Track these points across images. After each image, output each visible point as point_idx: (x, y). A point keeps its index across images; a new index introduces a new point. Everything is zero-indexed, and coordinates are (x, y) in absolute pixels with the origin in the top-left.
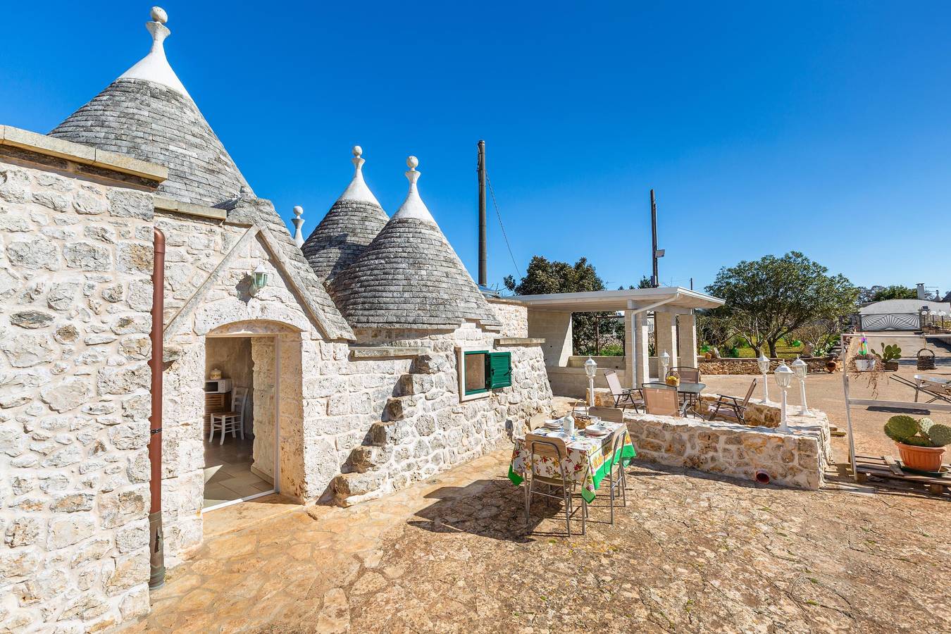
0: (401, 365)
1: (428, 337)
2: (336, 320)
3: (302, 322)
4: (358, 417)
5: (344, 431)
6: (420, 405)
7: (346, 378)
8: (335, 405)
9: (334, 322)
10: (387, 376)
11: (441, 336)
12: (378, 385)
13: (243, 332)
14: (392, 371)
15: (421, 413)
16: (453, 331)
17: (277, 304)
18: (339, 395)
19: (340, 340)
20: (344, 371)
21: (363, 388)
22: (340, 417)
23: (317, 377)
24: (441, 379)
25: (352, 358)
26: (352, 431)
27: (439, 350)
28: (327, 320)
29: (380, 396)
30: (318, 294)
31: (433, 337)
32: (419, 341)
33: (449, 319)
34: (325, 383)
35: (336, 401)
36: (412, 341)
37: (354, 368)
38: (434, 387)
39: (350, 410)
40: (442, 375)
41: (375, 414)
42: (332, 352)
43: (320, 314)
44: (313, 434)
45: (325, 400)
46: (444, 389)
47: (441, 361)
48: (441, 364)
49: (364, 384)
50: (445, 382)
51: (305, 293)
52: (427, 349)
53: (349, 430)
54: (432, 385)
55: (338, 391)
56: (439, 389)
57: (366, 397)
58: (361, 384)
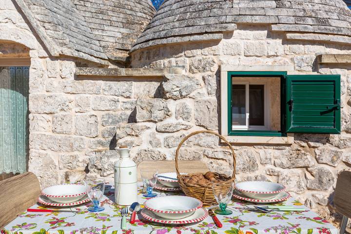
0: (142, 89)
1: (183, 54)
2: (56, 36)
3: (29, 40)
4: (82, 139)
5: (67, 151)
6: (145, 136)
7: (72, 97)
8: (59, 123)
9: (54, 38)
10: (121, 99)
11: (199, 51)
12: (109, 108)
14: (127, 94)
15: (145, 146)
16: (216, 42)
17: (10, 26)
18: (63, 113)
19: (62, 57)
20: (69, 89)
21: (91, 110)
22: (64, 135)
23: (43, 93)
24: (185, 106)
25: (78, 77)
26: (76, 153)
27: (195, 71)
28: (48, 38)
29: (110, 120)
30: (39, 11)
31: (188, 53)
32: (173, 60)
33: (208, 26)
34: (48, 100)
35: (60, 119)
36: (166, 61)
37: (80, 87)
38: (173, 117)
39: (73, 130)
40: (188, 102)
41: (102, 139)
42: (58, 70)
43: (42, 31)
44: (38, 147)
45: (49, 117)
46: (192, 123)
47: (186, 82)
48: (186, 87)
49: (92, 106)
50: (193, 112)
51: (26, 11)
52: (179, 70)
53: (72, 151)
54: (168, 114)
55: (62, 110)
56: (181, 120)
57: (93, 119)
58: (88, 105)
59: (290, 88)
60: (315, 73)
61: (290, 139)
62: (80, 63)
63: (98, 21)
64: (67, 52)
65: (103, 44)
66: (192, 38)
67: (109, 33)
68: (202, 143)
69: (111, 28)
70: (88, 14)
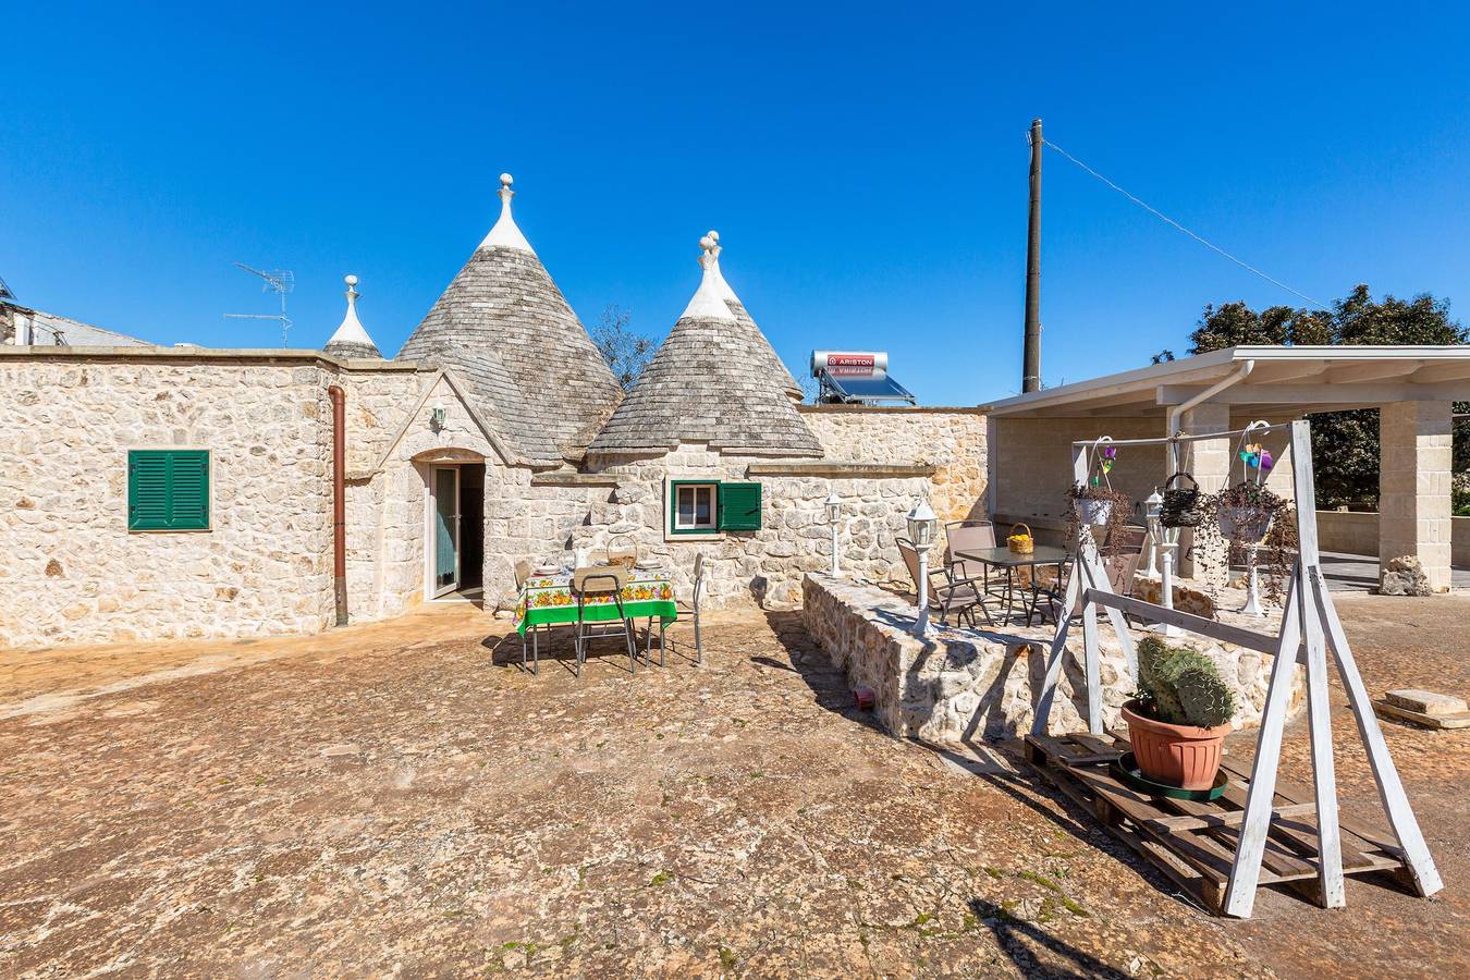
0: (597, 494)
1: (634, 464)
2: (513, 446)
3: (485, 449)
4: (538, 541)
5: (523, 553)
6: (599, 537)
7: (528, 502)
8: (515, 527)
9: (512, 449)
10: (576, 503)
11: (649, 462)
12: (565, 512)
13: (445, 458)
14: (583, 499)
15: (599, 545)
16: (664, 454)
17: (464, 434)
18: (519, 518)
19: (519, 465)
20: (526, 495)
21: (547, 514)
22: (519, 539)
23: (498, 499)
24: (634, 510)
25: (534, 484)
26: (532, 555)
27: (645, 478)
28: (505, 447)
29: (566, 524)
31: (639, 462)
33: (657, 440)
34: (505, 506)
35: (516, 524)
36: (620, 468)
37: (537, 493)
38: (624, 519)
39: (530, 534)
40: (637, 506)
41: (558, 541)
42: (514, 477)
43: (499, 441)
44: (492, 550)
45: (506, 522)
46: (641, 524)
47: (637, 490)
48: (636, 494)
49: (548, 511)
50: (642, 516)
51: (484, 422)
52: (632, 477)
53: (529, 552)
54: (619, 517)
55: (519, 514)
56: (631, 522)
57: (548, 524)
58: (545, 510)
59: (723, 492)
60: (746, 481)
61: (723, 536)
62: (536, 470)
63: (551, 416)
64: (524, 460)
65: (557, 442)
66: (643, 450)
67: (563, 429)
68: (648, 541)
69: (567, 423)
70: (541, 409)
